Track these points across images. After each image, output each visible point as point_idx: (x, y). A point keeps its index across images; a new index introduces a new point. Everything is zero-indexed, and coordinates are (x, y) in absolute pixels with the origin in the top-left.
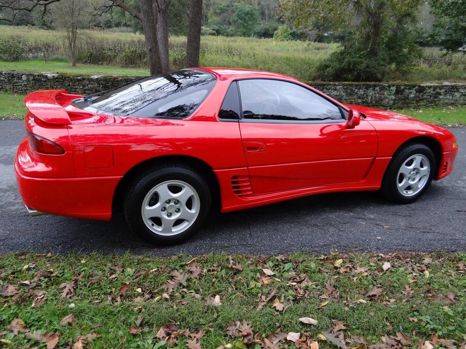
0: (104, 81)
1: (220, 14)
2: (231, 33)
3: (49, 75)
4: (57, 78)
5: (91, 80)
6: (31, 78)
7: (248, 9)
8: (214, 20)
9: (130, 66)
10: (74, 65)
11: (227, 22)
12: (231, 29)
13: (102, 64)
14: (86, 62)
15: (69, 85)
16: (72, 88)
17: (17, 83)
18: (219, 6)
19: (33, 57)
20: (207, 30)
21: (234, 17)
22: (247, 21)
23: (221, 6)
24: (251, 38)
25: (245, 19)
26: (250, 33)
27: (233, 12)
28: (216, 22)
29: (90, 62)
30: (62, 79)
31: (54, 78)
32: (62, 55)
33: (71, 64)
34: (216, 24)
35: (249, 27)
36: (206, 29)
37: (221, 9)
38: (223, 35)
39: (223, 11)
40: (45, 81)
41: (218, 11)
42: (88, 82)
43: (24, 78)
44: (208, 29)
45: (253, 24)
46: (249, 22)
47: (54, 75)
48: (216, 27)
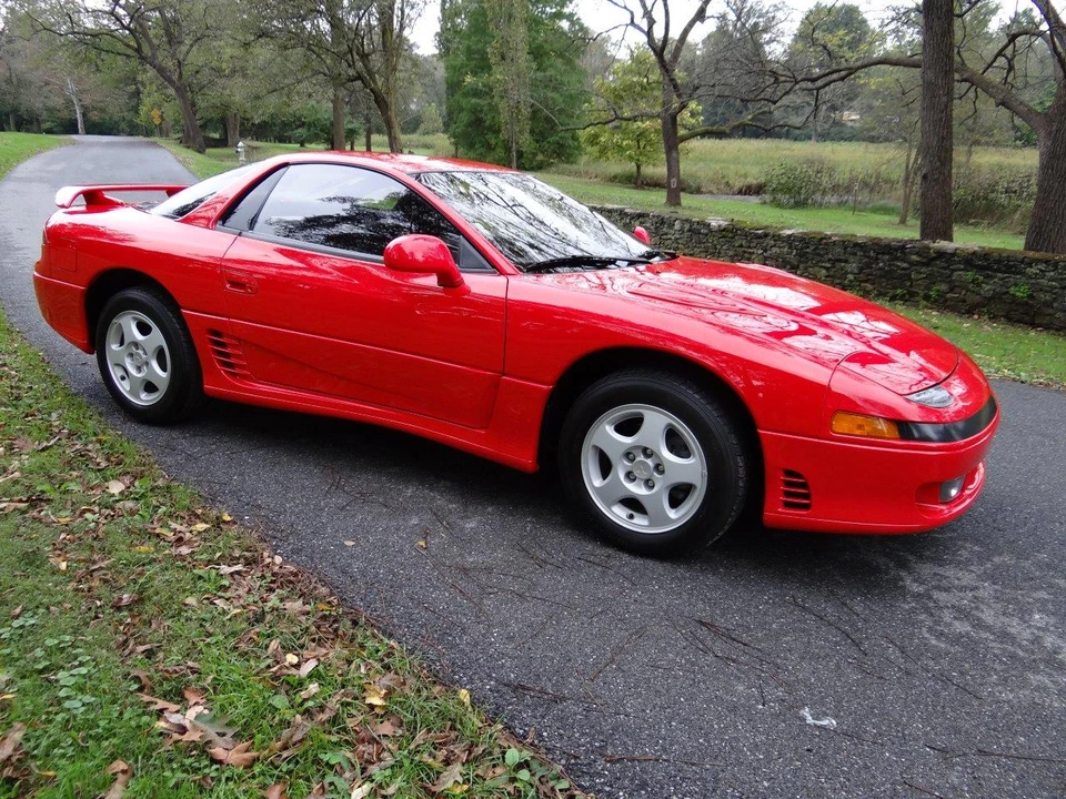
0: (800, 241)
3: (714, 224)
4: (724, 230)
5: (777, 238)
6: (687, 227)
15: (741, 246)
16: (745, 252)
17: (666, 234)
30: (732, 232)
31: (722, 230)
33: (897, 219)
40: (706, 235)
42: (772, 242)
43: (677, 226)
47: (721, 222)
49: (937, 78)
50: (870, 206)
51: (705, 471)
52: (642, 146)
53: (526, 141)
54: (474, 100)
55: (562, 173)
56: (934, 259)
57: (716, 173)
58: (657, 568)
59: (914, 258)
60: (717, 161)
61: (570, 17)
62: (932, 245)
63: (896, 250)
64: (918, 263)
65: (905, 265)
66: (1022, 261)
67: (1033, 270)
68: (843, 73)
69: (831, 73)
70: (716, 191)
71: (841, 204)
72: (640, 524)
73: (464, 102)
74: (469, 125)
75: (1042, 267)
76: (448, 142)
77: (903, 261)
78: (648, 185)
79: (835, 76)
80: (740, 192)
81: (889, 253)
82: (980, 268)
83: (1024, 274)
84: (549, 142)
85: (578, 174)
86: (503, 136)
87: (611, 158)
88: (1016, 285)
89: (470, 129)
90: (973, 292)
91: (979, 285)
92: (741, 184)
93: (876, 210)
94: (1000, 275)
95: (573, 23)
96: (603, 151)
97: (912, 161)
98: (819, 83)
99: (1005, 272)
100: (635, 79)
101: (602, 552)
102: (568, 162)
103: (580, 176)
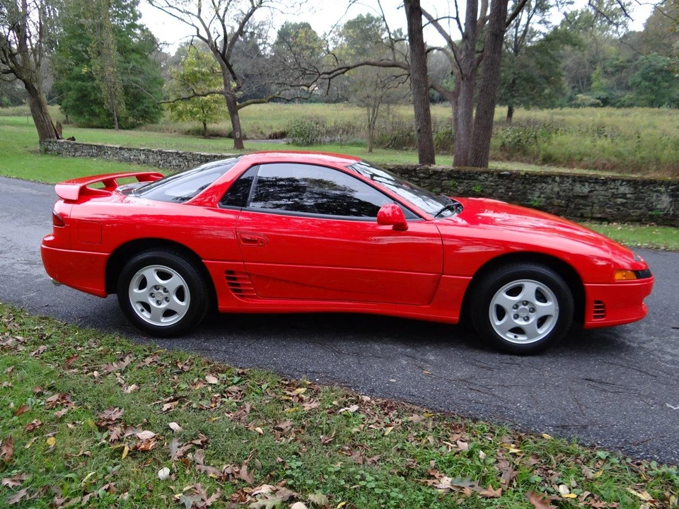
1: (613, 74)
2: (628, 102)
7: (663, 63)
8: (601, 84)
9: (441, 152)
10: (371, 151)
11: (624, 85)
12: (628, 96)
13: (407, 150)
14: (388, 146)
18: (614, 62)
19: (331, 141)
20: (586, 100)
21: (635, 77)
22: (659, 82)
23: (618, 62)
24: (664, 109)
25: (655, 80)
26: (663, 100)
27: (636, 68)
28: (604, 86)
29: (393, 146)
32: (363, 138)
33: (367, 150)
34: (604, 90)
35: (662, 91)
36: (584, 97)
37: (616, 66)
38: (613, 105)
39: (619, 69)
41: (610, 70)
44: (587, 97)
45: (671, 86)
46: (662, 84)
48: (603, 94)
49: (420, 77)
50: (348, 142)
51: (558, 308)
52: (205, 112)
53: (122, 110)
54: (80, 83)
55: (150, 130)
56: (432, 175)
57: (252, 126)
58: (537, 360)
59: (422, 175)
60: (250, 119)
61: (141, 27)
62: (430, 168)
63: (411, 171)
64: (424, 178)
65: (417, 179)
66: (476, 173)
67: (482, 178)
68: (343, 70)
69: (337, 70)
70: (255, 138)
71: (331, 142)
72: (522, 340)
73: (72, 84)
74: (77, 99)
75: (486, 175)
76: (59, 111)
77: (415, 177)
78: (211, 135)
79: (339, 71)
80: (270, 137)
81: (408, 174)
82: (456, 178)
83: (478, 180)
84: (138, 110)
85: (161, 130)
86: (107, 106)
87: (185, 119)
88: (474, 186)
89: (78, 103)
90: (453, 191)
91: (456, 187)
92: (270, 132)
93: (353, 144)
94: (466, 181)
95: (143, 31)
96: (180, 114)
97: (371, 117)
98: (332, 75)
99: (468, 180)
100: (196, 69)
101: (506, 358)
102: (152, 122)
103: (163, 132)
